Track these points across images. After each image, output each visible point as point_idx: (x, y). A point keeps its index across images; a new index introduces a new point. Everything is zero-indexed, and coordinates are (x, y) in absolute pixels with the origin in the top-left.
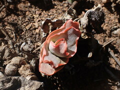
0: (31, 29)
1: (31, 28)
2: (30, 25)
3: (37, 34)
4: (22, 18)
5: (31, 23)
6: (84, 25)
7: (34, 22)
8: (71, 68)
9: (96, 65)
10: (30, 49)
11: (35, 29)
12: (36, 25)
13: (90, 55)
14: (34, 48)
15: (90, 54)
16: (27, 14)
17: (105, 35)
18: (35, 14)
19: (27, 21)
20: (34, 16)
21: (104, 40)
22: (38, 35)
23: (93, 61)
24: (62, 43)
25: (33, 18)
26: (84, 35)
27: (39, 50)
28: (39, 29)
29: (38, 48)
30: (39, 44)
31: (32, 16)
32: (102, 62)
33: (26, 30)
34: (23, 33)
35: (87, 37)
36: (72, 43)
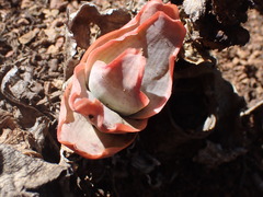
0: (35, 44)
1: (33, 40)
2: (32, 34)
3: (51, 58)
4: (9, 16)
5: (36, 30)
6: (193, 14)
7: (45, 27)
8: (150, 169)
9: (226, 160)
10: (30, 95)
11: (47, 45)
12: (51, 34)
13: (210, 123)
14: (42, 94)
15: (208, 119)
16: (23, 6)
17: (253, 81)
18: (48, 7)
19: (23, 24)
20: (45, 11)
21: (250, 94)
22: (54, 61)
23: (219, 147)
24: (129, 55)
25: (42, 16)
26: (194, 54)
27: (57, 99)
28: (58, 45)
29: (55, 94)
30: (57, 82)
31: (38, 10)
32: (244, 151)
33: (20, 47)
34: (9, 54)
35: (201, 60)
36: (159, 70)
